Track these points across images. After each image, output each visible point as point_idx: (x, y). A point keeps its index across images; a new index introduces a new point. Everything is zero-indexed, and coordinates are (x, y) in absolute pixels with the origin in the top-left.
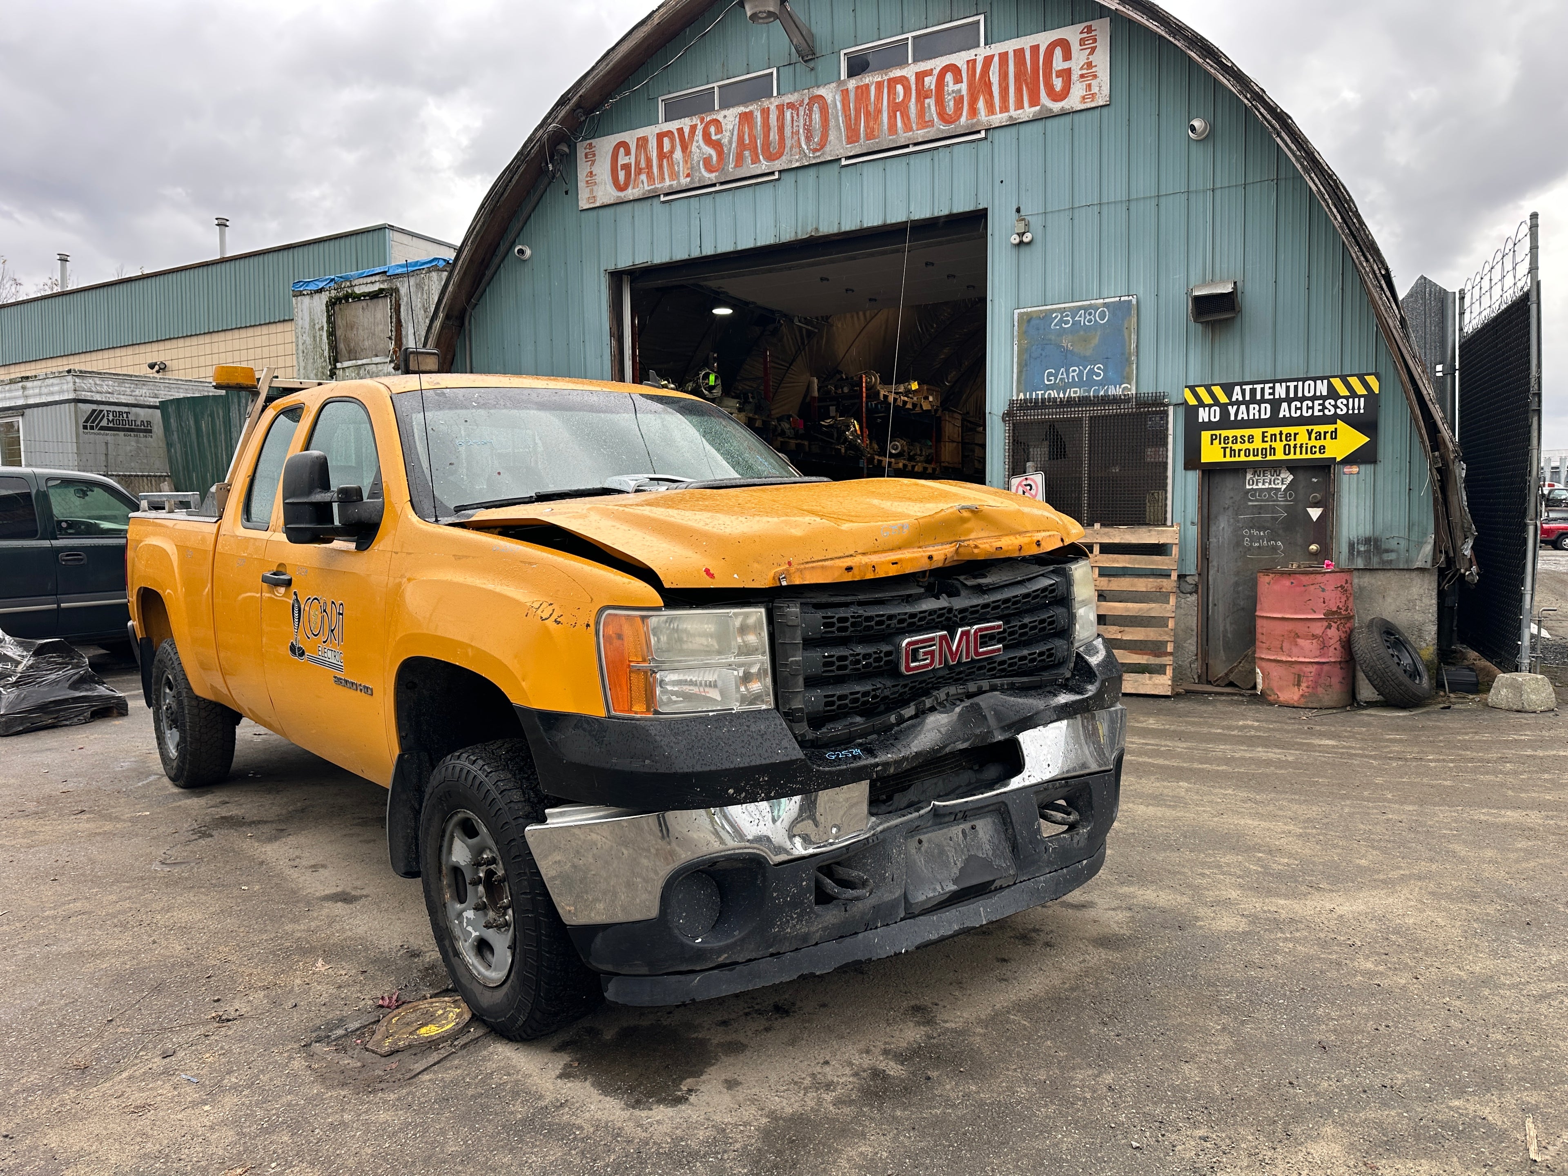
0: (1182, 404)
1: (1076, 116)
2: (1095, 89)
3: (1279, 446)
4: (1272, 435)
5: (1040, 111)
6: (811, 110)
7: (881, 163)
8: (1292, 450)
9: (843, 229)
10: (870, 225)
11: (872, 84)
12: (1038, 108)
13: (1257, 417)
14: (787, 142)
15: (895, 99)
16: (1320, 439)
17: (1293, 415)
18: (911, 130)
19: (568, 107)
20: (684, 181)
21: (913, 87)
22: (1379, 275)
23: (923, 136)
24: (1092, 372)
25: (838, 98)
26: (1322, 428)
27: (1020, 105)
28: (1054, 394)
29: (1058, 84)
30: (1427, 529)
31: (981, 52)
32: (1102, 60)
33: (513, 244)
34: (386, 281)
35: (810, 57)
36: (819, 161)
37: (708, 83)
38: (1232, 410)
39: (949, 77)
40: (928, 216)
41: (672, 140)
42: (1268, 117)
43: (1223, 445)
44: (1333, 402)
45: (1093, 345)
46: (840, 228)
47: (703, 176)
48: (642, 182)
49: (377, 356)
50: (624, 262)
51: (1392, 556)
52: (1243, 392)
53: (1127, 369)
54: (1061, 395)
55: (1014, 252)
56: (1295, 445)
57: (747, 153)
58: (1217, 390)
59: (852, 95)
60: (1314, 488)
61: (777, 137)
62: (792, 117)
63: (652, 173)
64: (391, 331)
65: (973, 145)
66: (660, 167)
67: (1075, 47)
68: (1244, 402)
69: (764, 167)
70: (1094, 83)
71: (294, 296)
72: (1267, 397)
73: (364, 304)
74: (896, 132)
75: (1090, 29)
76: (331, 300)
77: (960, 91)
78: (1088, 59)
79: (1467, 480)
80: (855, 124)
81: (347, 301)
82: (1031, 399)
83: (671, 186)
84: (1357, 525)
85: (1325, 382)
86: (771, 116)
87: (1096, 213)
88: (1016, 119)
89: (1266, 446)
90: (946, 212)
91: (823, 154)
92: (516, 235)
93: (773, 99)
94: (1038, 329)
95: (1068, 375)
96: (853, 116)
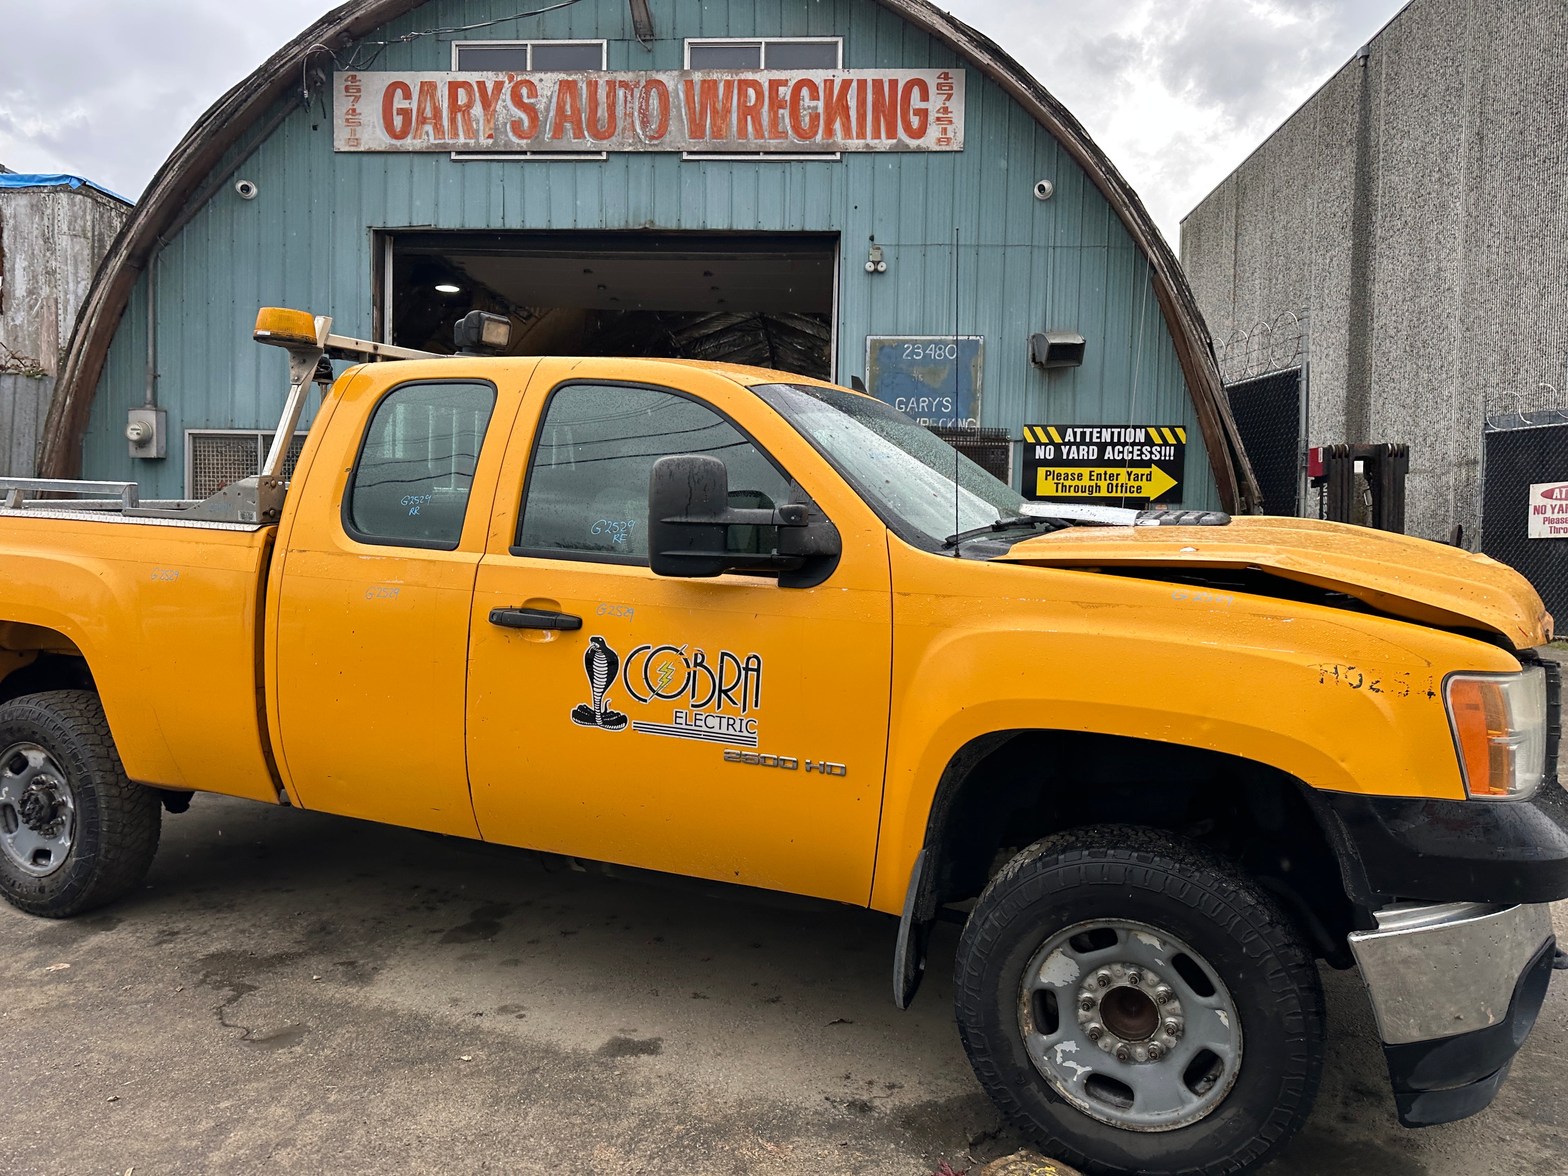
0: (1021, 441)
1: (931, 156)
2: (950, 134)
3: (1103, 484)
4: (1098, 474)
5: (897, 145)
6: (648, 93)
7: (728, 165)
8: (1114, 488)
9: (682, 228)
10: (714, 227)
11: (721, 81)
12: (895, 141)
13: (1086, 458)
14: (618, 122)
15: (745, 102)
16: (1137, 480)
17: (1117, 458)
18: (763, 137)
19: (338, 28)
20: (485, 142)
21: (767, 94)
22: (1205, 343)
23: (775, 147)
24: (940, 404)
25: (681, 87)
26: (1139, 471)
27: (877, 135)
29: (915, 121)
31: (840, 75)
32: (957, 108)
33: (232, 177)
35: (648, 37)
36: (656, 149)
37: (518, 39)
38: (1065, 450)
39: (805, 92)
40: (778, 228)
41: (470, 93)
42: (1119, 191)
43: (1056, 481)
44: (1149, 449)
45: (942, 377)
46: (679, 226)
47: (510, 140)
48: (427, 133)
50: (397, 223)
53: (973, 405)
55: (866, 278)
56: (1117, 484)
57: (568, 125)
59: (697, 88)
61: (606, 115)
62: (626, 97)
63: (441, 125)
65: (828, 165)
66: (453, 121)
67: (932, 90)
68: (1075, 443)
69: (589, 144)
70: (950, 128)
72: (1095, 440)
74: (746, 137)
75: (946, 76)
77: (816, 108)
78: (944, 104)
80: (701, 119)
83: (466, 144)
85: (1143, 430)
86: (599, 91)
87: (947, 253)
88: (872, 148)
89: (1093, 483)
90: (797, 228)
91: (661, 143)
92: (238, 167)
93: (602, 73)
94: (889, 358)
95: (918, 404)
96: (698, 110)
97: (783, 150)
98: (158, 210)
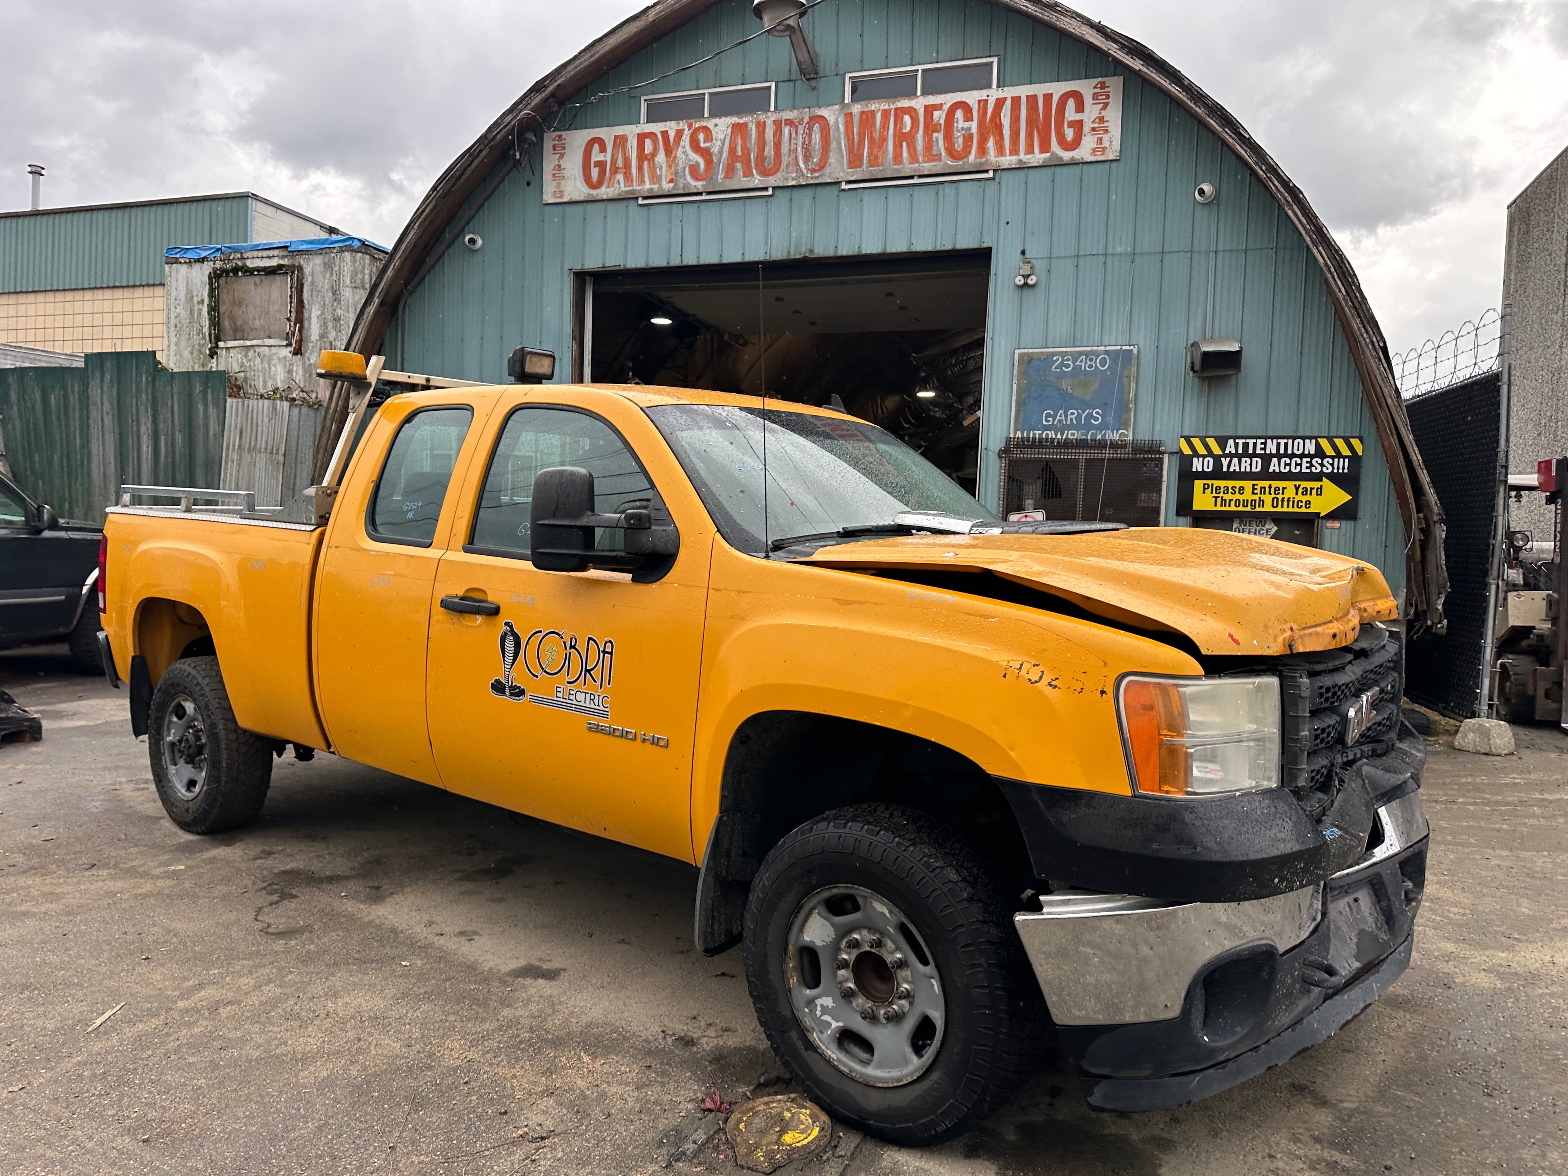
0: (1177, 453)
1: (1086, 167)
2: (1106, 144)
3: (1268, 498)
4: (1261, 488)
5: (1050, 158)
6: (811, 129)
7: (883, 190)
8: (1280, 503)
9: (840, 254)
10: (868, 252)
11: (878, 111)
12: (1048, 155)
13: (1248, 470)
14: (783, 159)
15: (901, 128)
16: (1306, 494)
17: (1283, 470)
18: (917, 161)
19: (543, 95)
20: (667, 187)
21: (922, 119)
22: (1377, 347)
23: (929, 170)
24: (1090, 416)
25: (841, 121)
26: (1308, 485)
27: (1030, 150)
28: (1051, 434)
29: (1069, 134)
31: (994, 94)
32: (1114, 117)
33: (461, 232)
34: (286, 256)
35: (812, 76)
36: (817, 181)
37: (697, 89)
38: (1225, 462)
39: (959, 114)
40: (930, 249)
41: (655, 143)
43: (1214, 494)
44: (1320, 461)
45: (1092, 390)
46: (836, 252)
47: (688, 183)
48: (619, 182)
49: (270, 337)
50: (593, 263)
52: (1236, 445)
53: (1125, 416)
54: (1059, 436)
55: (1017, 292)
56: (1283, 499)
57: (739, 165)
58: (1212, 442)
59: (856, 120)
61: (773, 153)
62: (791, 134)
63: (631, 174)
64: (290, 312)
65: (981, 184)
66: (640, 169)
67: (1088, 100)
68: (1236, 455)
69: (756, 181)
70: (1106, 138)
71: (167, 263)
72: (1258, 451)
73: (257, 279)
74: (901, 162)
75: (1103, 85)
76: (215, 272)
77: (969, 129)
78: (1100, 113)
79: (1446, 541)
80: (858, 149)
81: (236, 274)
82: (1029, 438)
83: (651, 190)
85: (1314, 441)
86: (767, 130)
87: (1101, 263)
88: (1025, 163)
89: (1256, 497)
90: (948, 247)
91: (822, 175)
92: (468, 223)
93: (770, 114)
94: (1038, 370)
95: (1066, 417)
96: (856, 140)
97: (936, 172)
98: (403, 264)
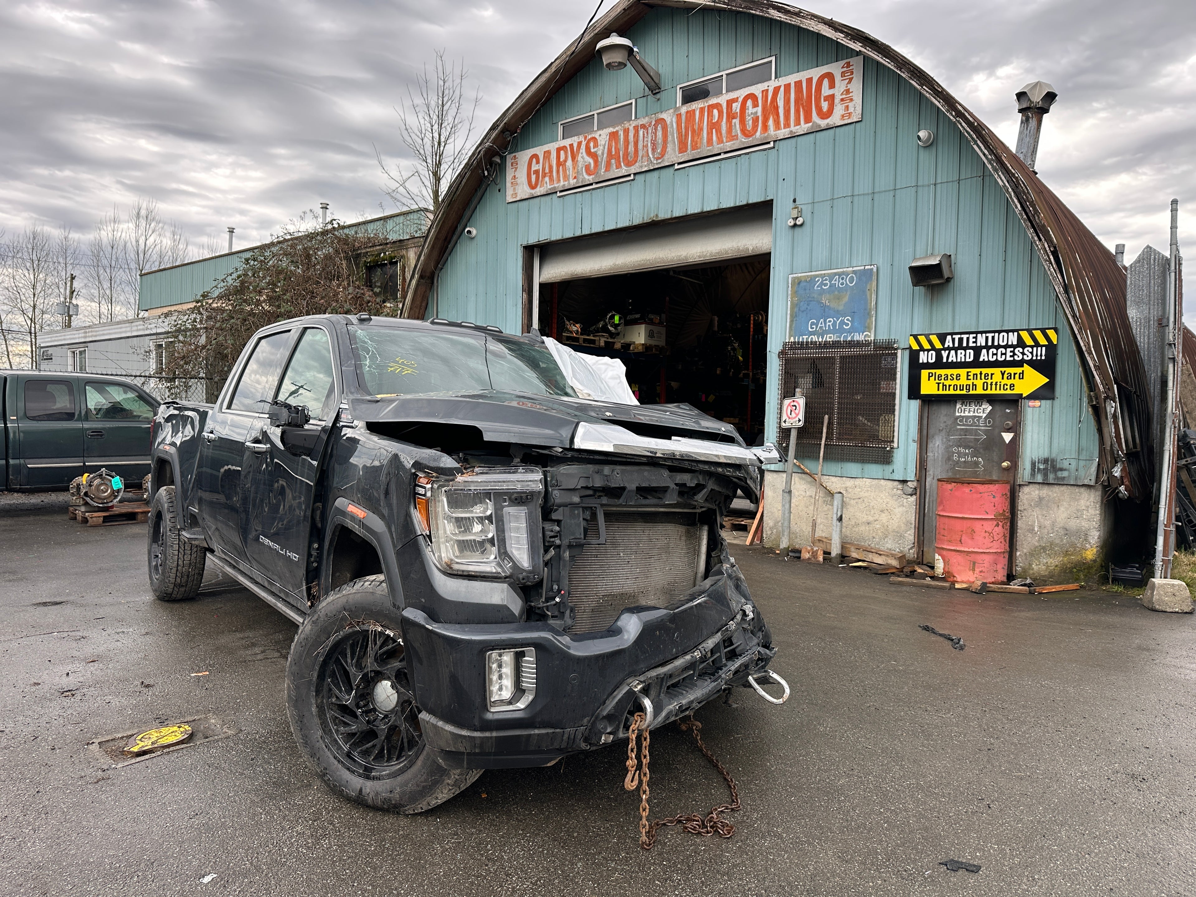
0: (908, 349)
1: (838, 130)
2: (851, 110)
3: (979, 383)
4: (974, 375)
5: (812, 126)
6: (656, 129)
7: (702, 167)
8: (989, 386)
9: (674, 216)
10: (692, 212)
11: (697, 109)
12: (811, 124)
14: (639, 153)
15: (712, 120)
16: (1011, 378)
17: (991, 359)
18: (722, 142)
19: (497, 131)
20: (573, 182)
21: (725, 111)
22: (1048, 251)
23: (730, 147)
24: (842, 322)
25: (674, 120)
26: (1012, 370)
28: (815, 338)
29: (825, 106)
30: (1093, 454)
31: (773, 84)
32: (856, 87)
33: (465, 227)
35: (657, 91)
36: (660, 166)
37: (590, 111)
38: (945, 354)
39: (749, 103)
41: (566, 153)
43: (937, 381)
44: (1021, 350)
45: (844, 302)
46: (672, 215)
47: (585, 178)
48: (546, 182)
50: (533, 240)
51: (1065, 474)
52: (953, 340)
53: (868, 321)
55: (791, 231)
56: (992, 383)
57: (613, 161)
58: (934, 339)
59: (683, 118)
60: (1007, 417)
61: (633, 149)
62: (644, 135)
63: (553, 176)
65: (765, 152)
66: (558, 172)
67: (838, 78)
68: (954, 348)
69: (624, 171)
70: (851, 105)
72: (971, 344)
74: (712, 145)
75: (848, 65)
77: (756, 113)
78: (847, 87)
80: (685, 139)
82: (799, 342)
83: (564, 185)
84: (1039, 448)
85: (1016, 334)
86: (630, 134)
87: (850, 203)
88: (795, 133)
89: (970, 382)
90: (744, 203)
91: (663, 161)
93: (631, 122)
94: (805, 290)
95: (825, 324)
96: (683, 133)
97: (735, 148)
